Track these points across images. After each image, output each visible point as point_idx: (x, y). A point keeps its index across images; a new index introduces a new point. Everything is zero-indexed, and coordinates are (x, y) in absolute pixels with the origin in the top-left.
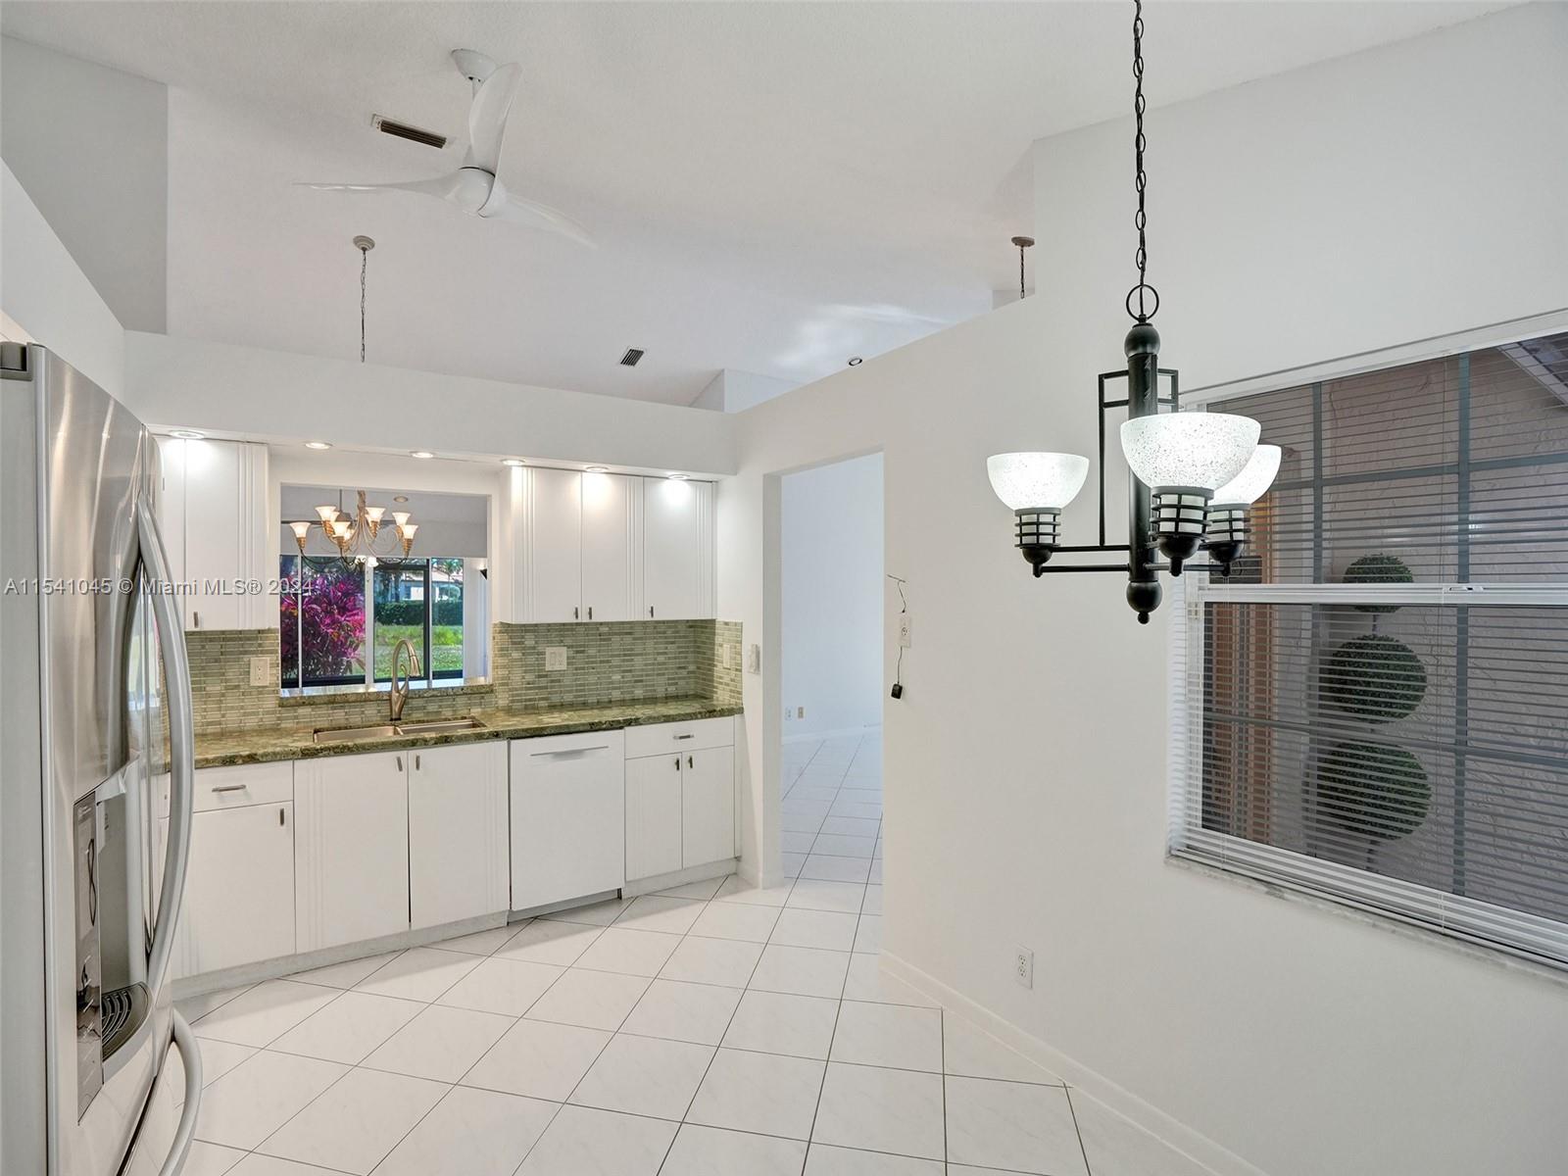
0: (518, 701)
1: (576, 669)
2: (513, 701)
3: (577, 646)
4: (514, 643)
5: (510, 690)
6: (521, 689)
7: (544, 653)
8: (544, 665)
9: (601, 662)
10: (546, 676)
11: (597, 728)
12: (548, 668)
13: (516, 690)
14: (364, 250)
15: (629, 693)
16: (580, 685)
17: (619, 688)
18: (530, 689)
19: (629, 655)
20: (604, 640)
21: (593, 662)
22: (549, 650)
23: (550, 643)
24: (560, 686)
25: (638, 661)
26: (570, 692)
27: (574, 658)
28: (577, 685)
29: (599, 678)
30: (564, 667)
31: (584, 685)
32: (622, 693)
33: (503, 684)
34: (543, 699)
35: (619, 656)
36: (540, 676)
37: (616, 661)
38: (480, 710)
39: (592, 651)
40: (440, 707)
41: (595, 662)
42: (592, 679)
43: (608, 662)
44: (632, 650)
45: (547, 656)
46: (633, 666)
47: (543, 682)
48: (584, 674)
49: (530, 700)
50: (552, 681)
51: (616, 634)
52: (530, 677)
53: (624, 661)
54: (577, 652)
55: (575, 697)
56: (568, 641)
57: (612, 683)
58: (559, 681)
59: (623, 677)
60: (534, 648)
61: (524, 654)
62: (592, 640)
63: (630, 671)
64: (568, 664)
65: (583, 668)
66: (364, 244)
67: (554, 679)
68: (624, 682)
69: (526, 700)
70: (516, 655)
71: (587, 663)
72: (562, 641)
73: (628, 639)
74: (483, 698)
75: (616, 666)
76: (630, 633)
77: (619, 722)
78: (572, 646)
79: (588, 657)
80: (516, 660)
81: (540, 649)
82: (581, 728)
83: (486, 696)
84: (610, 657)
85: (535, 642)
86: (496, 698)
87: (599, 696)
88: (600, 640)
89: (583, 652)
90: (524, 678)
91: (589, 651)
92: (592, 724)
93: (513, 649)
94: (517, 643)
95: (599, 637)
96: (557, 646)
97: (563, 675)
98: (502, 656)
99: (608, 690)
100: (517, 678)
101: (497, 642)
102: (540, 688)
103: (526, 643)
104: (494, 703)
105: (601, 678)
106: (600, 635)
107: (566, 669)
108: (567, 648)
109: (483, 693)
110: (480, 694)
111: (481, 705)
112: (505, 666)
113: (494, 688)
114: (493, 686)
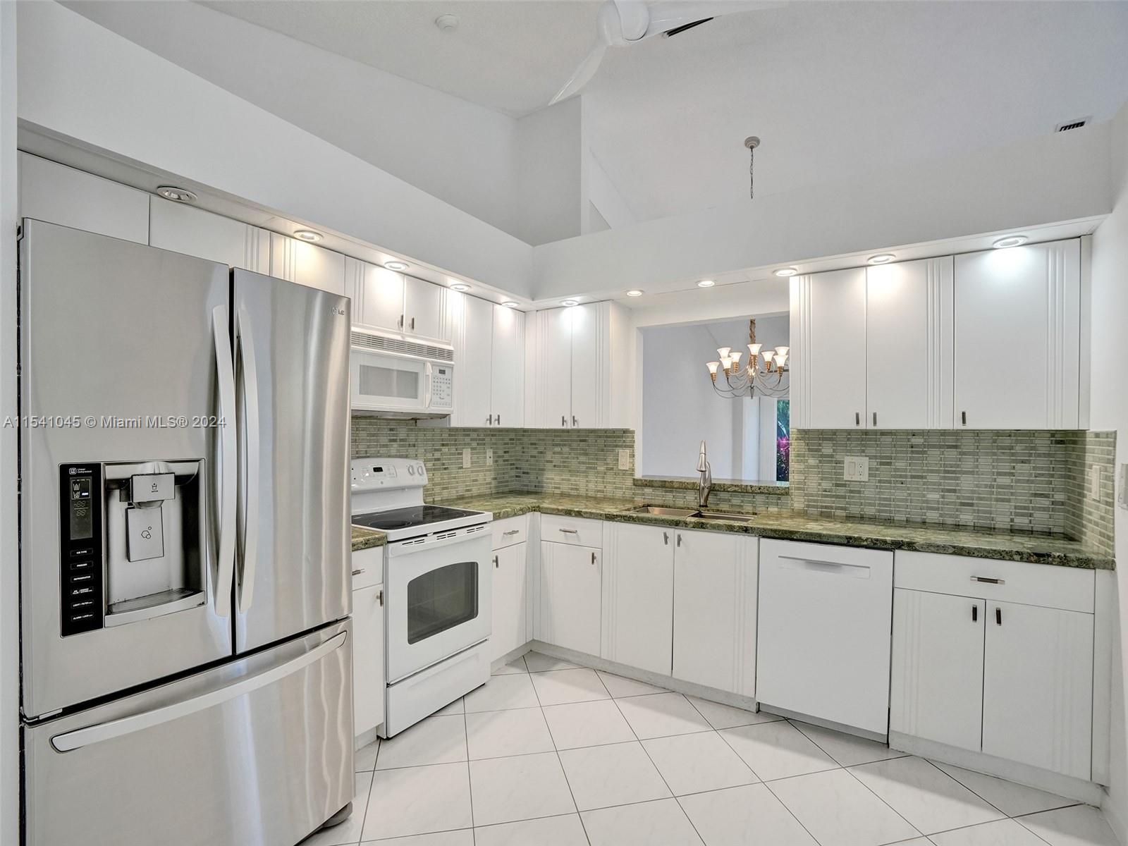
0: (817, 507)
1: (880, 481)
2: (808, 506)
3: (881, 457)
4: (810, 450)
5: (806, 495)
6: (818, 495)
7: (843, 462)
8: (842, 474)
9: (913, 477)
10: (844, 485)
11: (856, 543)
12: (846, 477)
13: (812, 495)
14: (752, 148)
15: (951, 516)
16: (885, 499)
17: (938, 509)
18: (827, 496)
19: (952, 472)
20: (918, 452)
21: (901, 476)
22: (848, 460)
23: (850, 452)
24: (860, 498)
25: (966, 483)
26: (874, 505)
27: (877, 469)
28: (880, 499)
29: (909, 495)
30: (865, 478)
31: (889, 500)
32: (941, 515)
33: (799, 489)
34: (842, 508)
35: (938, 472)
36: (837, 485)
37: (933, 478)
38: (776, 509)
39: (900, 464)
40: (742, 502)
41: (906, 476)
42: (900, 495)
43: (922, 477)
44: (958, 466)
45: (846, 465)
46: (957, 485)
47: (841, 491)
48: (890, 488)
49: (826, 507)
50: (851, 492)
51: (934, 446)
52: (826, 485)
53: (945, 478)
54: (882, 464)
55: (879, 511)
56: (871, 451)
57: (927, 502)
58: (859, 492)
59: (943, 497)
60: (832, 456)
61: (820, 462)
62: (901, 452)
63: (955, 491)
64: (870, 475)
65: (890, 482)
66: (752, 143)
67: (854, 490)
68: (943, 503)
69: (822, 507)
70: (812, 461)
71: (892, 476)
72: (863, 451)
73: (952, 454)
74: (779, 499)
75: (934, 484)
76: (956, 447)
77: (885, 542)
78: (875, 457)
79: (896, 470)
80: (814, 467)
81: (838, 457)
82: (836, 540)
83: (783, 497)
84: (924, 472)
85: (834, 449)
86: (792, 500)
87: (909, 514)
88: (912, 452)
89: (889, 464)
90: (820, 484)
91: (897, 464)
92: (849, 538)
93: (810, 456)
94: (814, 451)
95: (911, 449)
96: (857, 456)
97: (864, 487)
98: (798, 461)
99: (921, 509)
100: (813, 484)
101: (794, 449)
102: (837, 497)
103: (823, 450)
104: (790, 505)
105: (912, 495)
106: (912, 447)
107: (867, 480)
108: (869, 459)
109: (781, 495)
110: (777, 494)
111: (777, 505)
112: (801, 471)
113: (790, 491)
114: (789, 489)
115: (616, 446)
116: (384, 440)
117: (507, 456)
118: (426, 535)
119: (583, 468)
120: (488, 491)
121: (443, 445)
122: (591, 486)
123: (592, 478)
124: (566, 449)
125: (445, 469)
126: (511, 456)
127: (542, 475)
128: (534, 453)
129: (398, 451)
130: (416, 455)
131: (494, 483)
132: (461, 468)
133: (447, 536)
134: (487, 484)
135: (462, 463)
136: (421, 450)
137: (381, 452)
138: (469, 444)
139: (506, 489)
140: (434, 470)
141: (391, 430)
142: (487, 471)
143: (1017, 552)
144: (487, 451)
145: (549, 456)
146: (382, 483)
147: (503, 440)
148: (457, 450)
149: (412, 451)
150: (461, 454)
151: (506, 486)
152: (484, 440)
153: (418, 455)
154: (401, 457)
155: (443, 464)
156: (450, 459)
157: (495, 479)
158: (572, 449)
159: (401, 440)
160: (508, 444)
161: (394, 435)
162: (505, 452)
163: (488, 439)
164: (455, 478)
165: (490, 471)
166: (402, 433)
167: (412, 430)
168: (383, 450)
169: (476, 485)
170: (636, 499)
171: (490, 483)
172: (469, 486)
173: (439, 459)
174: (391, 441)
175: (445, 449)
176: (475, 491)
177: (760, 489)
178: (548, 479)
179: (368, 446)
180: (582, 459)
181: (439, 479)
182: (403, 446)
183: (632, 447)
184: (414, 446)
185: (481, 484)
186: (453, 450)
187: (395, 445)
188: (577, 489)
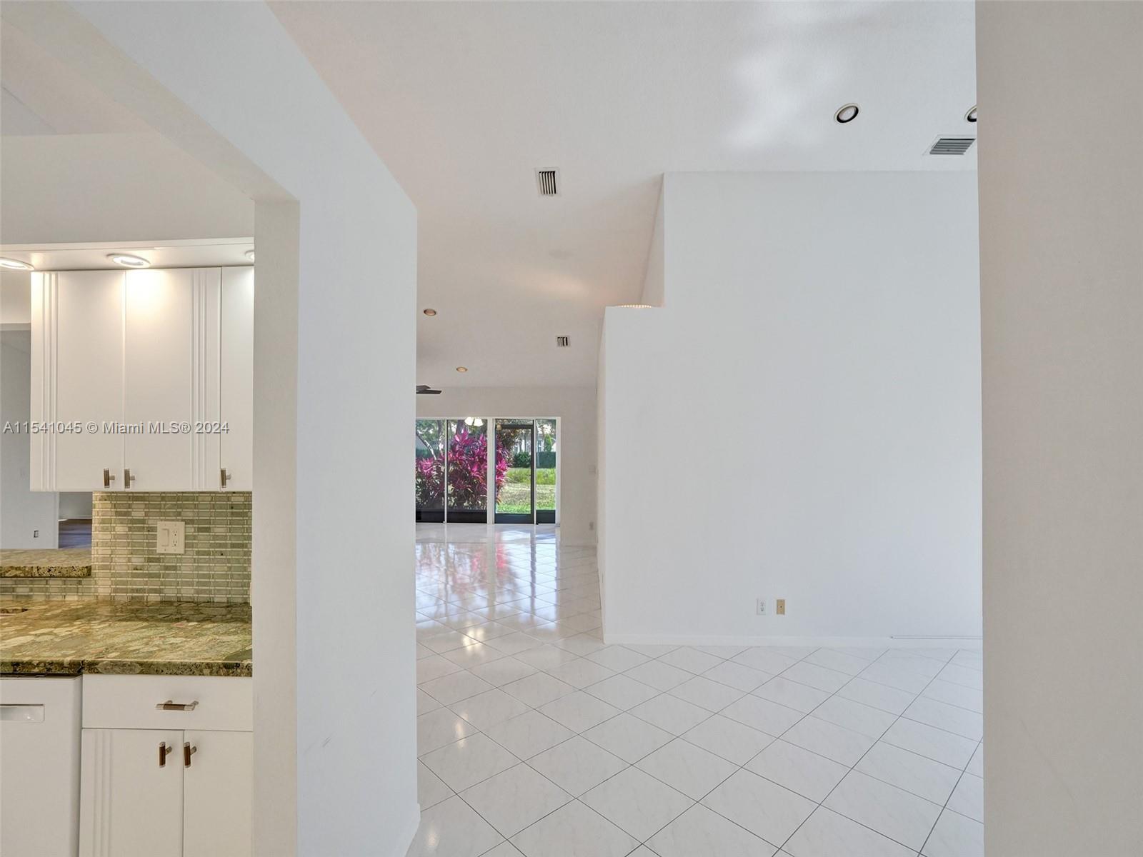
0: (122, 591)
1: (198, 553)
2: (116, 591)
3: (199, 522)
4: (118, 514)
5: (113, 575)
6: (127, 575)
7: (154, 529)
8: (155, 545)
9: (233, 546)
10: (158, 560)
12: (160, 549)
13: (120, 575)
16: (204, 576)
18: (138, 576)
20: (238, 514)
21: (220, 545)
22: (161, 525)
23: (164, 515)
24: (176, 576)
26: (191, 584)
27: (195, 537)
28: (199, 576)
29: (230, 568)
30: (180, 549)
31: (208, 576)
33: (103, 567)
34: (155, 591)
36: (150, 560)
38: (76, 598)
39: (220, 530)
40: (31, 590)
41: (225, 546)
42: (220, 569)
43: (242, 546)
45: (159, 533)
47: (154, 568)
48: (209, 561)
49: (137, 591)
50: (167, 568)
52: (137, 560)
54: (200, 530)
55: (198, 592)
56: (189, 514)
58: (175, 568)
60: (143, 522)
61: (130, 529)
62: (220, 514)
64: (186, 545)
65: (208, 553)
67: (169, 566)
69: (133, 591)
70: (121, 529)
71: (212, 546)
72: (179, 514)
74: (80, 583)
78: (192, 522)
79: (215, 537)
80: (121, 536)
81: (151, 523)
83: (85, 581)
84: (245, 540)
85: (145, 512)
86: (96, 584)
87: (230, 594)
88: (233, 514)
89: (208, 530)
90: (129, 560)
91: (216, 530)
93: (118, 522)
94: (123, 514)
95: (231, 510)
96: (173, 520)
97: (180, 560)
98: (104, 530)
99: (242, 586)
100: (121, 561)
101: (98, 512)
102: (150, 576)
103: (133, 514)
104: (93, 590)
105: (232, 569)
106: (232, 508)
107: (182, 552)
108: (186, 524)
109: (80, 577)
110: (75, 577)
111: (78, 592)
112: (107, 543)
113: (92, 571)
114: (89, 569)
143: (207, 664)
177: (49, 571)
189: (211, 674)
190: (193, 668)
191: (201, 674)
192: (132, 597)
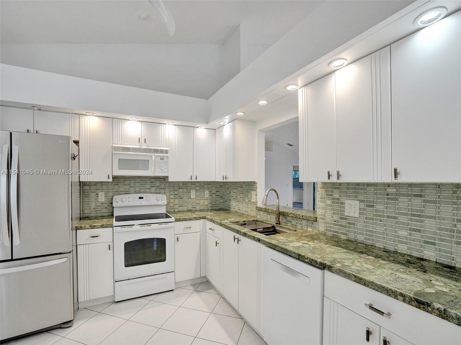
0: (330, 231)
1: (366, 218)
2: (326, 230)
3: (367, 201)
4: (327, 195)
5: (325, 223)
6: (331, 224)
7: (344, 204)
8: (344, 211)
9: (388, 217)
10: (345, 219)
11: (302, 259)
12: (346, 214)
13: (328, 223)
15: (417, 250)
16: (369, 231)
17: (406, 243)
18: (336, 225)
19: (419, 216)
20: (391, 199)
21: (380, 216)
22: (347, 202)
23: (348, 197)
24: (355, 228)
25: (430, 225)
26: (363, 234)
27: (365, 210)
28: (367, 230)
29: (386, 230)
30: (357, 215)
31: (373, 232)
32: (409, 249)
33: (322, 219)
34: (344, 234)
35: (407, 214)
36: (342, 218)
37: (403, 219)
38: (312, 230)
39: (380, 207)
40: (297, 223)
41: (383, 216)
42: (380, 229)
43: (395, 218)
44: (422, 211)
45: (346, 206)
46: (422, 226)
47: (344, 222)
48: (373, 224)
49: (336, 232)
50: (350, 223)
51: (403, 195)
52: (336, 217)
53: (412, 220)
54: (368, 206)
55: (366, 239)
56: (361, 197)
57: (398, 236)
58: (354, 224)
59: (410, 234)
60: (338, 199)
61: (333, 202)
62: (380, 198)
63: (419, 231)
64: (360, 213)
65: (373, 219)
67: (351, 223)
68: (410, 239)
69: (334, 231)
70: (329, 202)
71: (374, 215)
72: (356, 197)
73: (417, 201)
74: (313, 223)
75: (404, 224)
76: (420, 196)
77: (316, 262)
78: (363, 201)
79: (377, 211)
80: (329, 205)
81: (342, 200)
83: (314, 223)
84: (396, 214)
85: (340, 195)
86: (319, 225)
87: (386, 244)
88: (388, 199)
89: (372, 206)
90: (332, 217)
91: (377, 207)
92: (299, 255)
93: (327, 198)
94: (329, 195)
95: (387, 196)
96: (353, 200)
97: (357, 221)
98: (322, 202)
99: (394, 241)
100: (329, 216)
101: (320, 193)
102: (341, 226)
103: (334, 195)
104: (317, 228)
105: (388, 230)
106: (388, 195)
107: (358, 217)
108: (360, 202)
109: (313, 221)
110: (311, 221)
111: (312, 227)
112: (323, 208)
113: (317, 219)
114: (316, 218)
115: (251, 190)
116: (148, 186)
117: (218, 193)
118: (134, 225)
119: (241, 200)
120: (206, 208)
121: (180, 188)
122: (244, 208)
123: (244, 205)
124: (237, 191)
125: (181, 198)
126: (220, 193)
127: (230, 202)
128: (228, 192)
129: (156, 191)
130: (165, 193)
131: (209, 205)
132: (190, 198)
133: (146, 226)
134: (205, 205)
135: (190, 196)
136: (167, 191)
137: (146, 191)
138: (194, 188)
139: (218, 208)
140: (174, 198)
141: (151, 182)
142: (205, 199)
144: (205, 191)
145: (232, 194)
146: (141, 203)
147: (215, 186)
148: (187, 190)
149: (162, 191)
150: (190, 192)
151: (217, 206)
152: (204, 186)
153: (166, 193)
154: (156, 193)
155: (180, 196)
156: (183, 194)
157: (211, 203)
158: (238, 191)
159: (156, 187)
160: (219, 188)
161: (153, 184)
162: (217, 192)
163: (206, 186)
164: (186, 202)
165: (207, 199)
166: (157, 184)
167: (162, 182)
168: (147, 191)
169: (199, 206)
170: (257, 217)
171: (207, 205)
172: (195, 206)
173: (177, 194)
174: (151, 187)
175: (181, 190)
176: (198, 208)
177: (303, 216)
178: (232, 204)
179: (140, 189)
180: (241, 195)
181: (178, 202)
182: (158, 189)
183: (256, 190)
184: (164, 189)
185: (202, 205)
186: (185, 190)
187: (154, 188)
188: (240, 210)
189: (404, 301)
190: (390, 292)
191: (396, 297)
192: (333, 235)
